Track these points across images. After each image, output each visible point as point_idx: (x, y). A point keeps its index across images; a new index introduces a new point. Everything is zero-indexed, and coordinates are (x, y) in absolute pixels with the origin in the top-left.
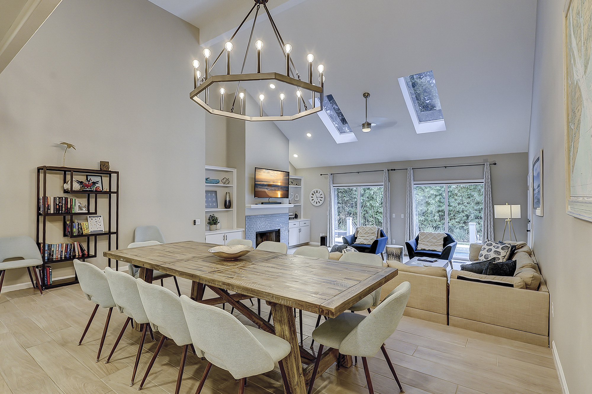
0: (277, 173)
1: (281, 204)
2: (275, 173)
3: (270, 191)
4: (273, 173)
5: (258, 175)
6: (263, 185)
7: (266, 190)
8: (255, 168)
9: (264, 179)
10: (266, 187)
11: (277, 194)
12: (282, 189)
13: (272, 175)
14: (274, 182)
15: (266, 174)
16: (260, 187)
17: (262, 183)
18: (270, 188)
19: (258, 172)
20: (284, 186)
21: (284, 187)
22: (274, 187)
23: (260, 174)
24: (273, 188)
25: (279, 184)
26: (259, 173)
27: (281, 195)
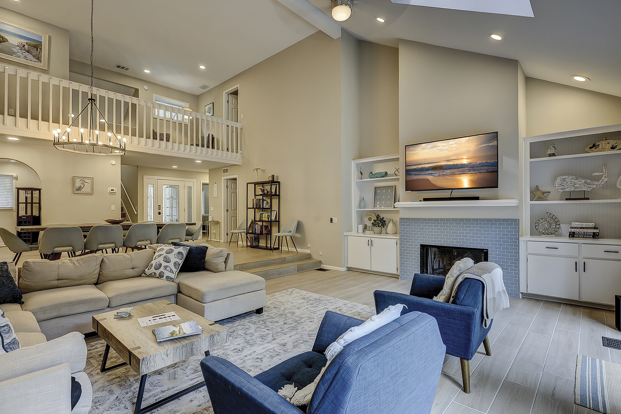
0: (456, 143)
1: (479, 200)
2: (450, 143)
3: (440, 178)
4: (444, 144)
5: (411, 155)
6: (422, 170)
7: (430, 178)
8: (406, 146)
9: (425, 159)
10: (430, 172)
11: (459, 181)
12: (474, 170)
13: (443, 148)
14: (448, 161)
15: (427, 151)
16: (416, 173)
17: (420, 166)
18: (441, 172)
19: (411, 151)
20: (480, 163)
21: (482, 165)
22: (450, 169)
23: (414, 154)
24: (448, 171)
25: (465, 162)
26: (413, 152)
27: (472, 181)
